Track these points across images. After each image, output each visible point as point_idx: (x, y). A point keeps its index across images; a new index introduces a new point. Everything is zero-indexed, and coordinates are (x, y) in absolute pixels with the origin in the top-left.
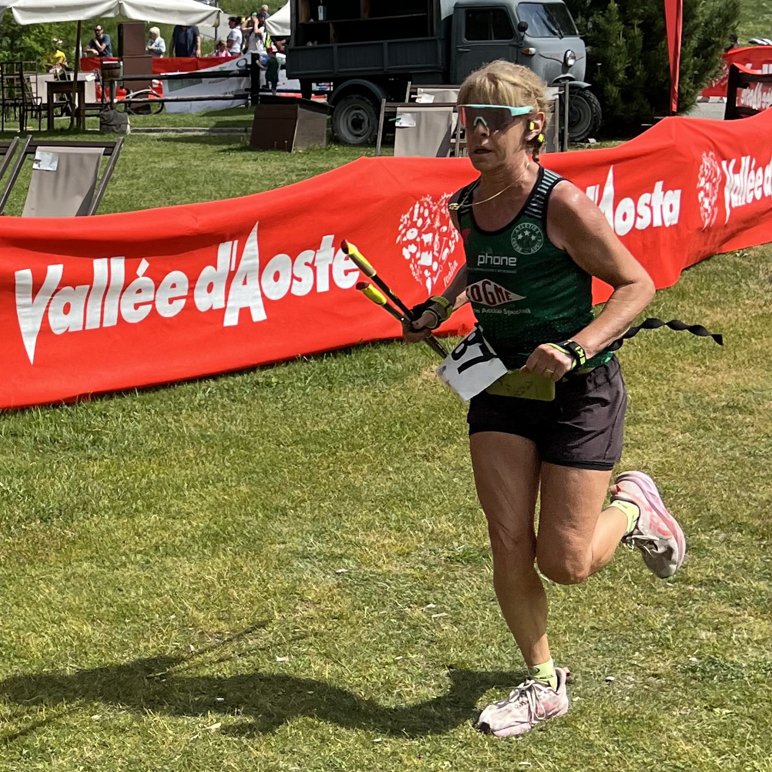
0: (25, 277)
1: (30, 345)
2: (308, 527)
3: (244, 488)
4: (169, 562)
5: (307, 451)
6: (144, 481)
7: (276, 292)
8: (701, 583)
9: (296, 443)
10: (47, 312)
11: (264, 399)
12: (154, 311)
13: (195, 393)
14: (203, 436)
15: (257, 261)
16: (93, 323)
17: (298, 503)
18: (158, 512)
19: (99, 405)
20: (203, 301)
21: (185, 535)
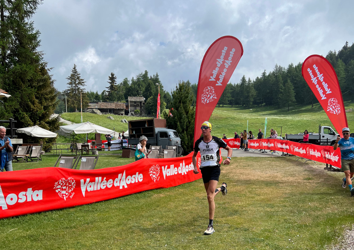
0: (82, 181)
1: (84, 194)
2: (134, 222)
3: (123, 216)
4: (111, 229)
5: (134, 210)
6: (106, 216)
7: (129, 183)
9: (132, 208)
10: (86, 187)
11: (126, 201)
12: (107, 186)
13: (114, 201)
14: (116, 208)
15: (125, 177)
16: (95, 189)
17: (133, 218)
18: (108, 221)
19: (96, 204)
20: (116, 185)
21: (113, 224)
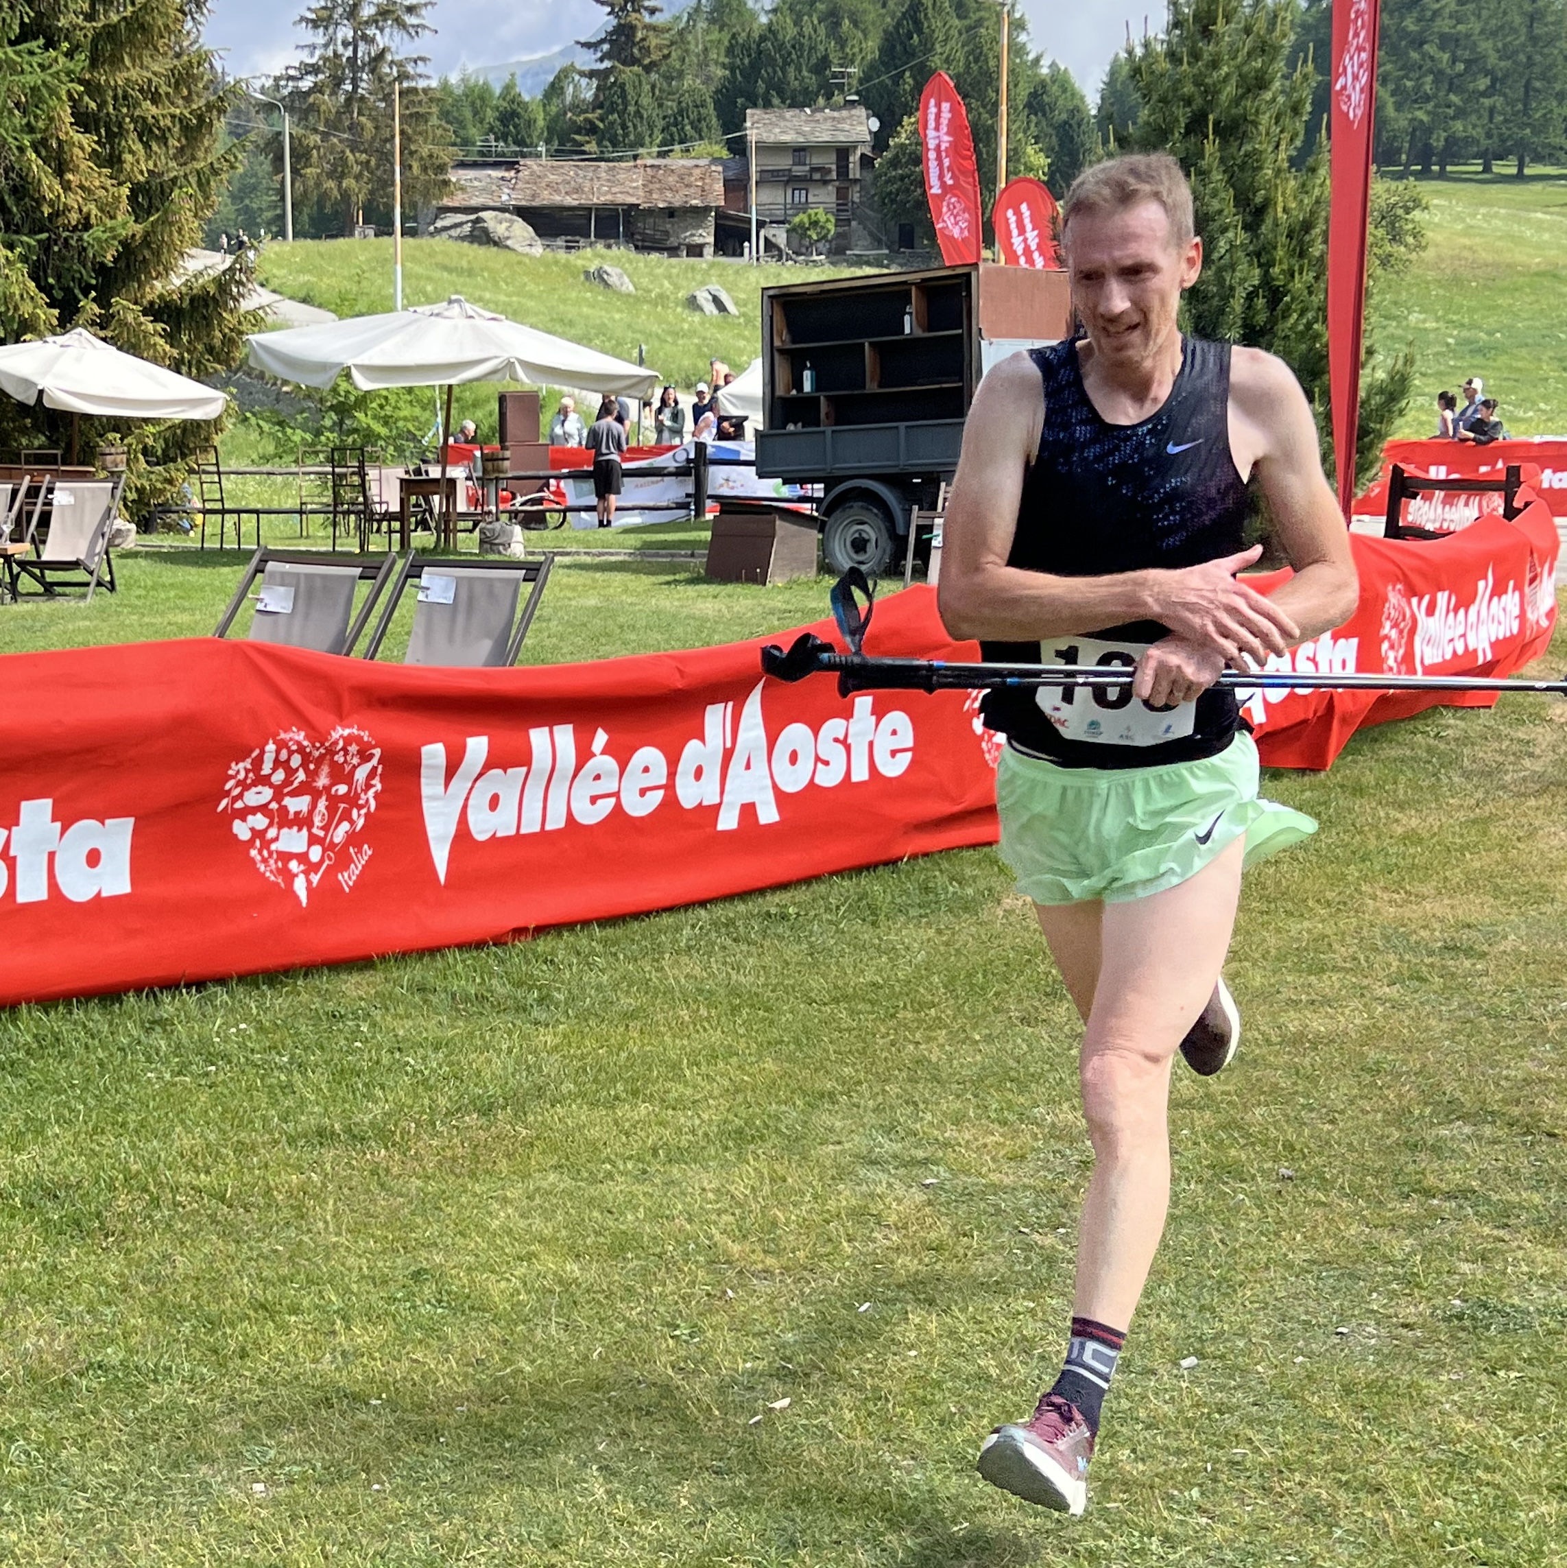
0: (434, 755)
1: (441, 857)
2: (871, 1118)
3: (769, 1065)
4: (675, 1171)
5: (852, 1013)
6: (624, 1055)
7: (793, 781)
8: (1449, 1196)
9: (836, 1001)
10: (465, 807)
11: (780, 938)
12: (618, 807)
13: (678, 929)
14: (700, 991)
15: (761, 733)
16: (531, 826)
17: (851, 1086)
18: (650, 1099)
19: (543, 945)
20: (690, 794)
21: (693, 1132)
